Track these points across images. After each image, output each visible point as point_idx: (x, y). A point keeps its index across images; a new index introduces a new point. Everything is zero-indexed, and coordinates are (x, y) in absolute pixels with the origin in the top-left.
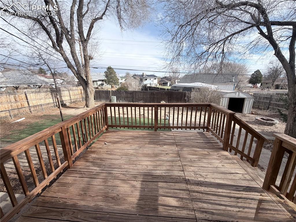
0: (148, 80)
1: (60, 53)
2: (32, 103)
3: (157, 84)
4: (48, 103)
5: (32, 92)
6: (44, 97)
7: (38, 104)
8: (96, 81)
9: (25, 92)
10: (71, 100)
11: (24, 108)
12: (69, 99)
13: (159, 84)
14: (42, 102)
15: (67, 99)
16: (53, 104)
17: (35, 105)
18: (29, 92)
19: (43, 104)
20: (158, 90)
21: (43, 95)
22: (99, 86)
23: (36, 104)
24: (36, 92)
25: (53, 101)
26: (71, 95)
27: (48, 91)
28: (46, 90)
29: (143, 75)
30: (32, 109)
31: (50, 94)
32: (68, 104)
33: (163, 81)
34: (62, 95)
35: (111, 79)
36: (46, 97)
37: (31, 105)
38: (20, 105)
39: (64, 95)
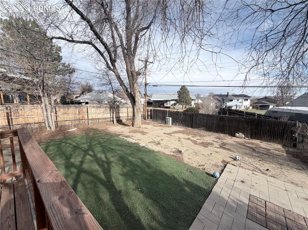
0: (234, 101)
1: (113, 72)
2: (92, 116)
3: (248, 106)
4: (105, 117)
5: (94, 107)
6: (102, 112)
7: (97, 118)
8: (169, 101)
9: (87, 107)
10: (128, 117)
11: (84, 120)
12: (126, 116)
13: (252, 107)
14: (100, 116)
15: (124, 116)
16: (109, 119)
17: (93, 118)
18: (91, 107)
19: (100, 118)
20: (242, 115)
21: (102, 110)
22: (172, 105)
23: (95, 118)
24: (97, 107)
25: (111, 116)
26: (129, 112)
27: (107, 107)
28: (106, 106)
29: (227, 95)
30: (90, 121)
31: (108, 110)
32: (124, 121)
33: (261, 103)
34: (120, 112)
35: (183, 99)
36: (105, 112)
37: (90, 118)
38: (82, 117)
39: (122, 111)
